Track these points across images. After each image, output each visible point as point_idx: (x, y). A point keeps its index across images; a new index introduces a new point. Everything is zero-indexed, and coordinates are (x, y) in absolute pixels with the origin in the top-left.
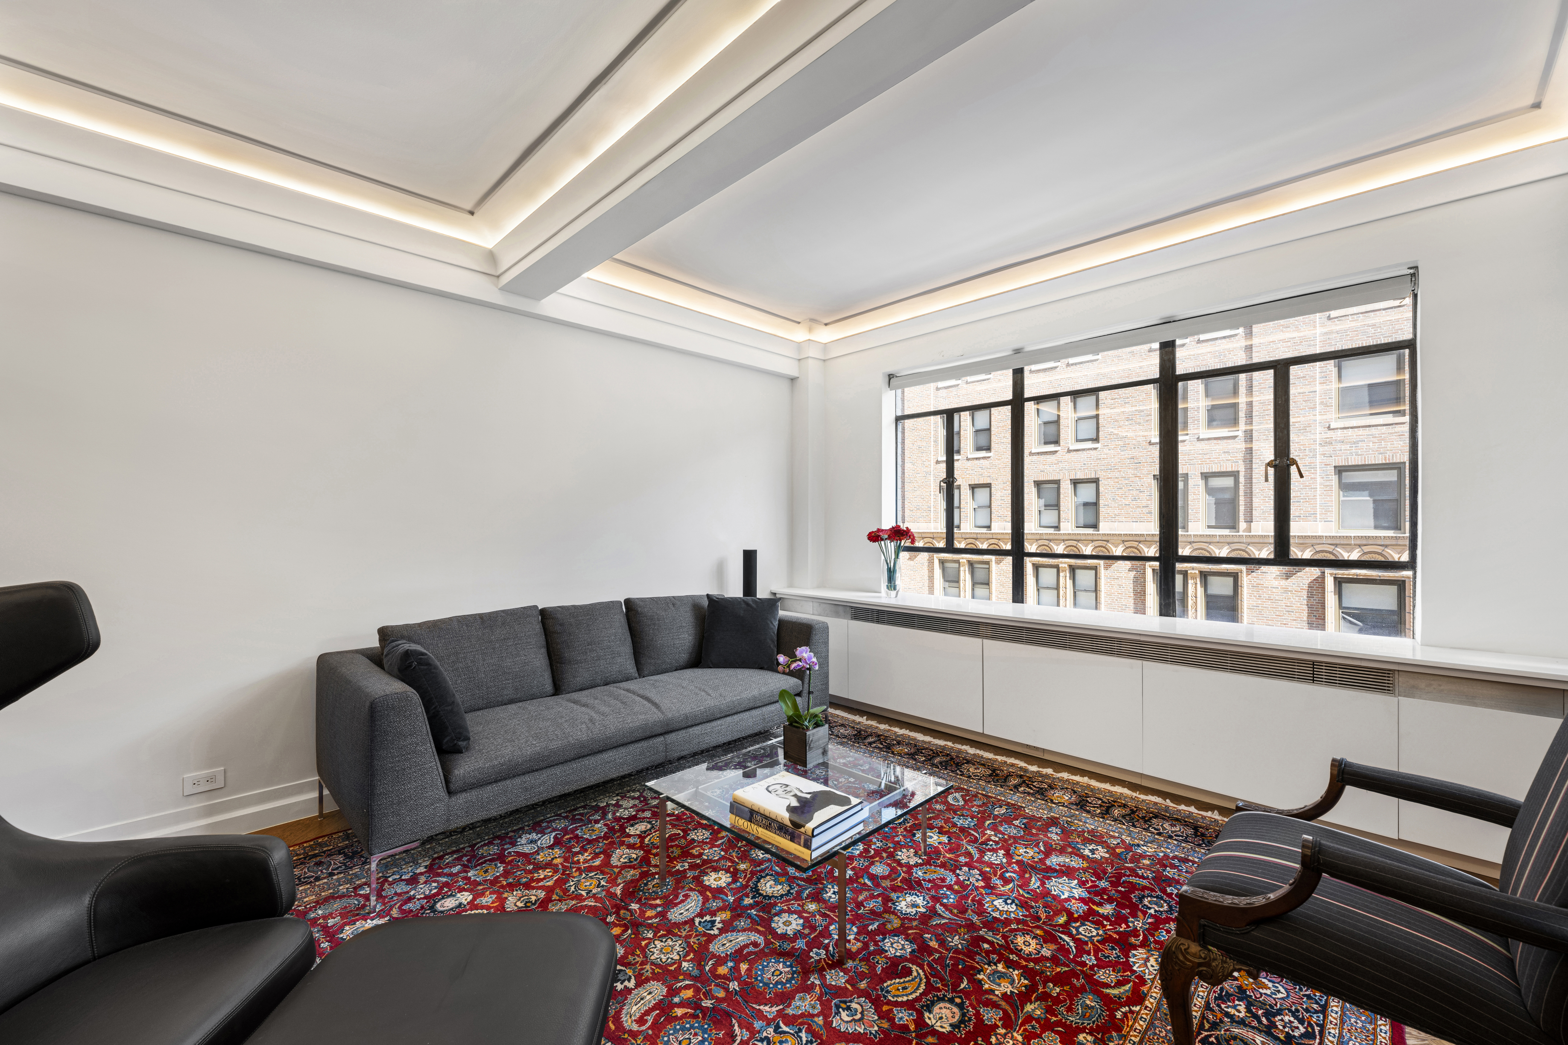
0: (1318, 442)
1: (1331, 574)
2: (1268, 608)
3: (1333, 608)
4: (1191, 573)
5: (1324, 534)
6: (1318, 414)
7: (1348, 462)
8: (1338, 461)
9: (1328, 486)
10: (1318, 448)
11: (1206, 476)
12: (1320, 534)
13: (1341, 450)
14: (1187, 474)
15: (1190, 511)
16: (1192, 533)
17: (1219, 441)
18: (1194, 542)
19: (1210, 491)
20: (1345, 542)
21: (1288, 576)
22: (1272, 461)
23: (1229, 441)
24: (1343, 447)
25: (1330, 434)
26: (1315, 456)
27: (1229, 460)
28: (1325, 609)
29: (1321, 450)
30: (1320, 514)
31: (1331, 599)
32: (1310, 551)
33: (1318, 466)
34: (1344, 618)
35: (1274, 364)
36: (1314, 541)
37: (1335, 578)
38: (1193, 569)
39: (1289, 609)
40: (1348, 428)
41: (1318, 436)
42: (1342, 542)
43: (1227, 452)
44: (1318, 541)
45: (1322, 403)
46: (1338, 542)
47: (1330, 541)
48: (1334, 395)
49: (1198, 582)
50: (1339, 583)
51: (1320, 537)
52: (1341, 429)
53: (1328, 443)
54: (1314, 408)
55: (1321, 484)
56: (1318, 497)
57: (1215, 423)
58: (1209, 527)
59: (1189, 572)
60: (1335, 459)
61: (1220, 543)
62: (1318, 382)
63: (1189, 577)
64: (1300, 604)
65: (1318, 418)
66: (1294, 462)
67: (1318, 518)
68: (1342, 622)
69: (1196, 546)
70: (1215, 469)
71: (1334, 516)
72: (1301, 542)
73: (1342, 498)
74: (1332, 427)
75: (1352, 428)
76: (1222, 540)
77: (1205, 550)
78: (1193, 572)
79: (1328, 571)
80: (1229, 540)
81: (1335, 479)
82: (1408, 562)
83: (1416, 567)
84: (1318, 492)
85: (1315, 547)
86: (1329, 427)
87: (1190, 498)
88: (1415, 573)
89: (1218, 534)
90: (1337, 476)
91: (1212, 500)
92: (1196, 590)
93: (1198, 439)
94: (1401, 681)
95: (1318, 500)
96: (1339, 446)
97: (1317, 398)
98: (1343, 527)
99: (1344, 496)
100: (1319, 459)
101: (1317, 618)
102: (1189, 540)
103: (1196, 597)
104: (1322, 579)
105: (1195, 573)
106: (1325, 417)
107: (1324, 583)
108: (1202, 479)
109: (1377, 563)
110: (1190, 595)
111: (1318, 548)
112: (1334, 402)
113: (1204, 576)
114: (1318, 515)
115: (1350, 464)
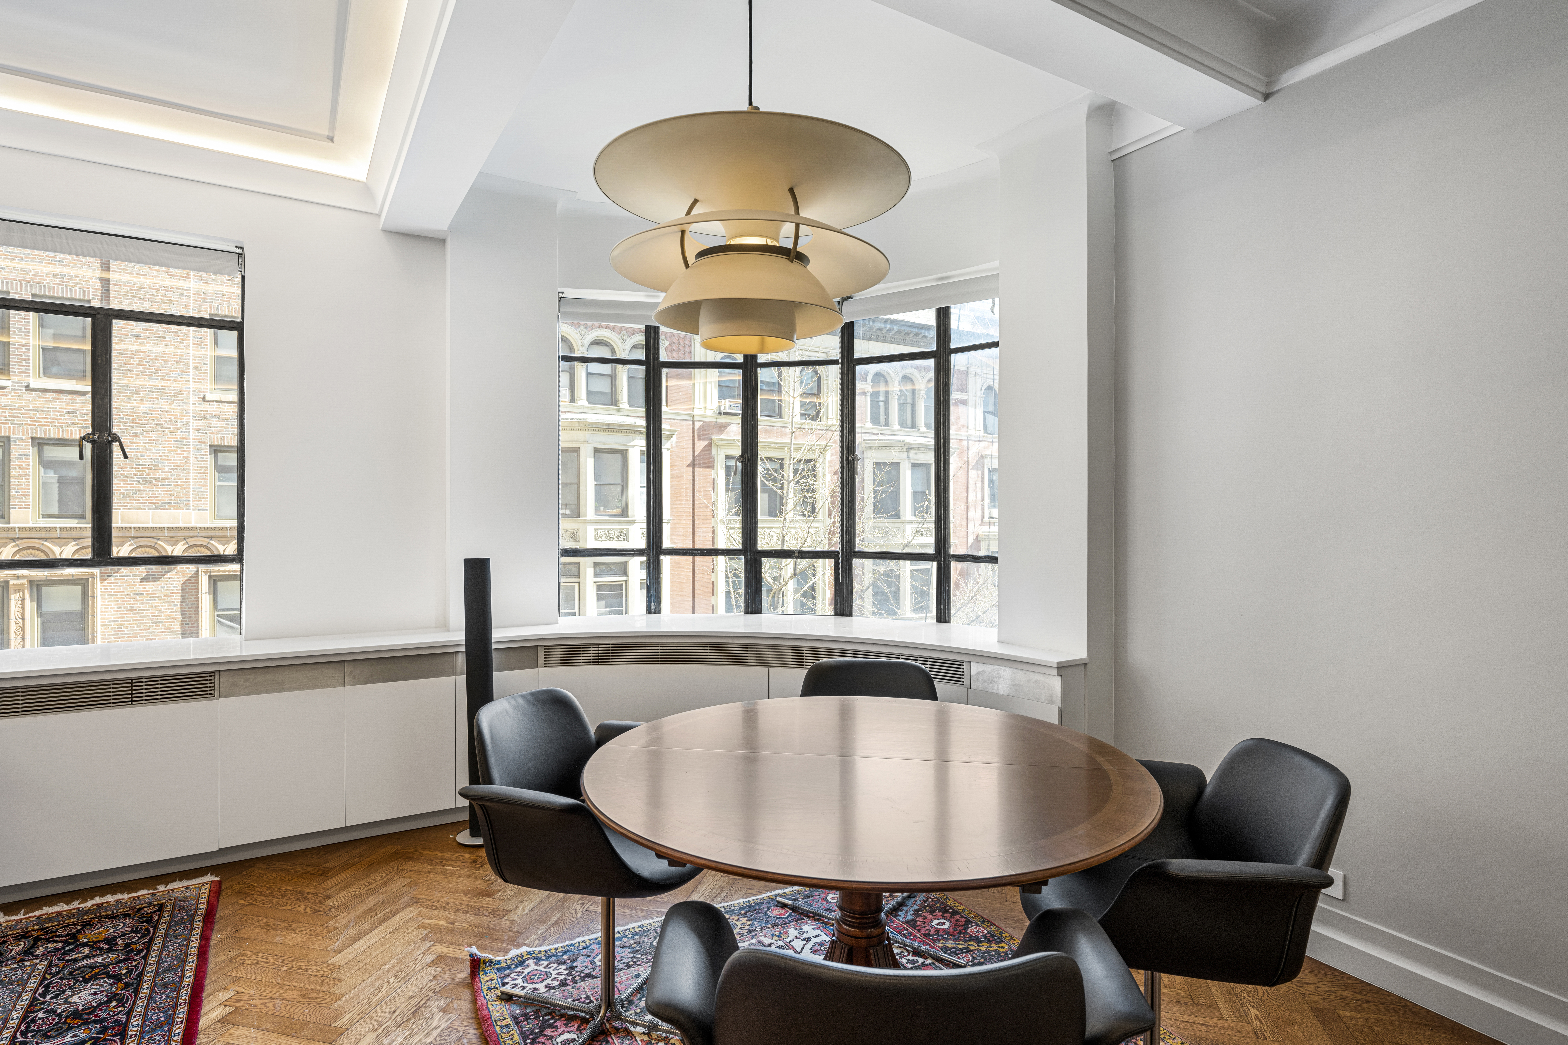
0: (191, 415)
1: (206, 572)
2: (130, 621)
3: (208, 612)
4: (15, 584)
5: (198, 525)
6: (191, 380)
7: (224, 442)
8: (214, 439)
9: (202, 467)
10: (191, 421)
11: (40, 443)
12: (193, 525)
13: (216, 427)
14: (9, 438)
15: (13, 493)
16: (17, 526)
17: (61, 396)
18: (19, 539)
19: (45, 464)
20: (221, 534)
21: (156, 578)
22: (89, 434)
23: (75, 397)
24: (219, 424)
25: (205, 406)
26: (187, 431)
27: (76, 424)
28: (198, 614)
29: (195, 424)
30: (194, 501)
31: (205, 600)
32: (184, 545)
33: (191, 443)
34: (219, 621)
35: (92, 312)
36: (187, 534)
37: (210, 577)
38: (18, 578)
39: (157, 619)
40: (224, 402)
41: (192, 407)
42: (217, 534)
43: (72, 413)
44: (191, 533)
45: (196, 368)
46: (213, 534)
47: (204, 533)
48: (210, 361)
49: (27, 596)
50: (214, 580)
51: (194, 528)
52: (217, 402)
53: (202, 416)
54: (187, 372)
55: (195, 465)
56: (191, 480)
57: (54, 369)
58: (45, 516)
59: (11, 582)
60: (210, 437)
61: (62, 539)
62: (191, 342)
63: (11, 590)
64: (172, 610)
65: (192, 385)
66: (116, 438)
67: (191, 505)
68: (217, 625)
69: (23, 544)
70: (54, 434)
71: (208, 504)
72: (172, 534)
73: (218, 483)
74: (207, 398)
75: (228, 402)
76: (65, 534)
77: (38, 549)
78: (18, 582)
79: (203, 568)
80: (75, 534)
81: (210, 458)
82: (236, 555)
83: (243, 560)
84: (191, 474)
85: (188, 540)
86: (204, 398)
87: (13, 473)
88: (242, 567)
89: (58, 526)
90: (213, 455)
91: (52, 476)
92: (23, 608)
93: (28, 388)
94: (222, 682)
95: (191, 484)
96: (214, 422)
97: (191, 361)
98: (219, 517)
99: (220, 480)
100: (192, 434)
101: (190, 626)
102: (11, 535)
103: (23, 619)
104: (195, 578)
105: (22, 584)
106: (199, 386)
107: (198, 583)
108: (33, 446)
109: (215, 558)
110: (12, 617)
111: (192, 542)
112: (209, 369)
113: (36, 586)
114: (191, 502)
115: (226, 444)
